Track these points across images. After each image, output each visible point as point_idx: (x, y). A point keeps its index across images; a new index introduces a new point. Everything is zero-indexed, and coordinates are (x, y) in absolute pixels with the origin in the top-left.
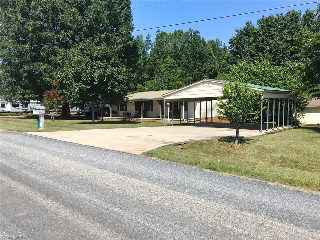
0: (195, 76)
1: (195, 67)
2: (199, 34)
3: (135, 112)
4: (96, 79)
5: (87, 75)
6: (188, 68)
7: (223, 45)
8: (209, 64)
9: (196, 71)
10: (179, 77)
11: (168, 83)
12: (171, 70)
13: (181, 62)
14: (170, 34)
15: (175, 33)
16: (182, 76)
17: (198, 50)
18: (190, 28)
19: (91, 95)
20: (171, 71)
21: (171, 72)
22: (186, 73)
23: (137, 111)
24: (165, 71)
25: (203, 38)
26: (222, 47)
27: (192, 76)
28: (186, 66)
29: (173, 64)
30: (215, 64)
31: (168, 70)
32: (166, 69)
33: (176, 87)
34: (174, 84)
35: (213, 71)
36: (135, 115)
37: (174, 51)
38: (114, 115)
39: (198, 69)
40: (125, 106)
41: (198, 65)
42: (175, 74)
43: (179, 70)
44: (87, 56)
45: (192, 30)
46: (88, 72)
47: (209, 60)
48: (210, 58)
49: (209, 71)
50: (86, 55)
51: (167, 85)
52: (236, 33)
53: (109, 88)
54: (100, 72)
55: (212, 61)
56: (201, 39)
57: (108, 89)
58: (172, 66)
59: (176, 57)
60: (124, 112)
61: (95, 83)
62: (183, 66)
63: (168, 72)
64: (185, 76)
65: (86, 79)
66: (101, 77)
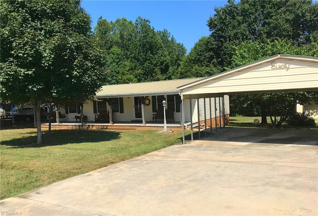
0: (147, 69)
1: (146, 60)
2: (150, 23)
3: (96, 115)
4: (46, 55)
5: (25, 45)
6: (138, 60)
7: (171, 36)
8: (160, 57)
9: (147, 64)
10: (128, 71)
11: (116, 77)
12: (119, 61)
13: (129, 53)
14: (112, 22)
15: (118, 21)
16: (132, 69)
17: (149, 40)
18: (140, 16)
19: (35, 89)
20: (119, 63)
21: (119, 65)
22: (136, 66)
23: (98, 114)
24: (111, 63)
25: (153, 27)
26: (170, 39)
27: (143, 69)
28: (135, 58)
29: (120, 55)
30: (166, 57)
31: (115, 62)
32: (112, 60)
33: (127, 81)
34: (125, 77)
35: (164, 64)
36: (96, 118)
37: (120, 41)
38: (62, 119)
39: (150, 62)
40: (81, 107)
41: (150, 57)
42: (124, 66)
43: (127, 63)
44: (23, 9)
45: (141, 18)
46: (26, 39)
47: (160, 52)
48: (160, 50)
49: (160, 65)
50: (19, 7)
51: (115, 79)
52: (215, 13)
53: (75, 73)
54: (55, 40)
55: (163, 53)
56: (152, 28)
57: (72, 77)
58: (120, 57)
59: (124, 47)
60: (77, 114)
61: (44, 64)
62: (131, 57)
63: (115, 64)
64: (135, 69)
65: (24, 54)
66: (59, 50)
